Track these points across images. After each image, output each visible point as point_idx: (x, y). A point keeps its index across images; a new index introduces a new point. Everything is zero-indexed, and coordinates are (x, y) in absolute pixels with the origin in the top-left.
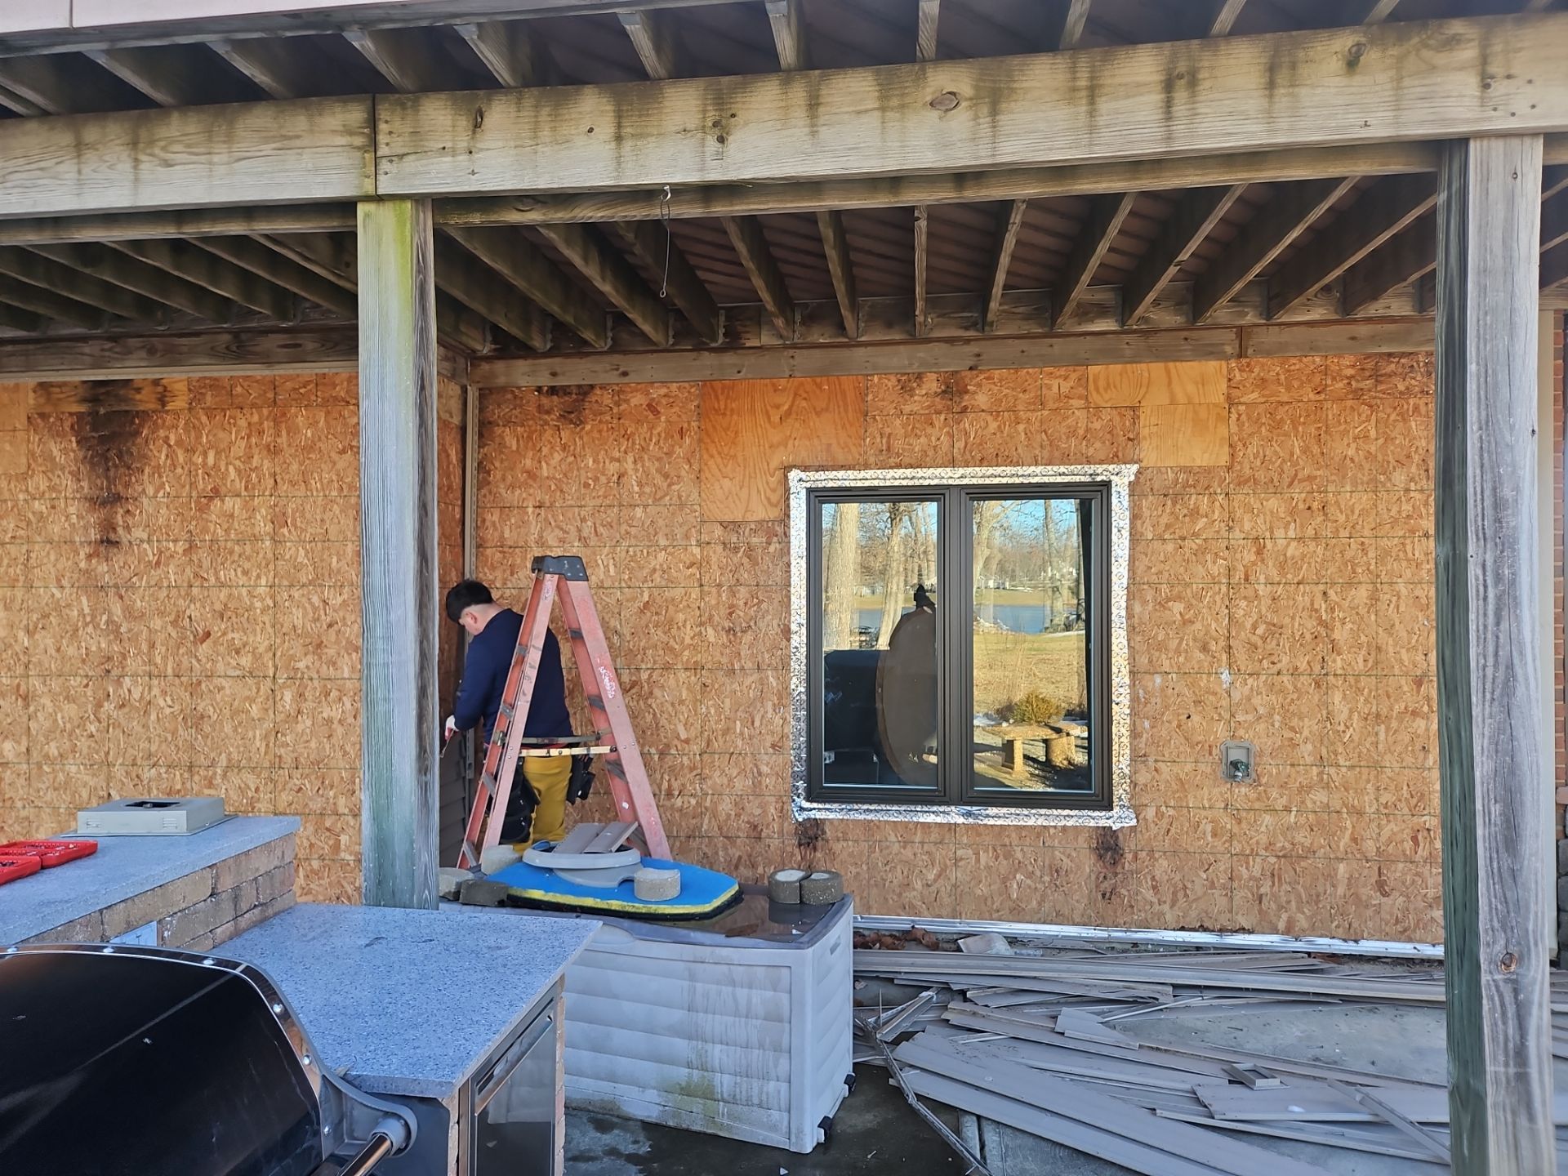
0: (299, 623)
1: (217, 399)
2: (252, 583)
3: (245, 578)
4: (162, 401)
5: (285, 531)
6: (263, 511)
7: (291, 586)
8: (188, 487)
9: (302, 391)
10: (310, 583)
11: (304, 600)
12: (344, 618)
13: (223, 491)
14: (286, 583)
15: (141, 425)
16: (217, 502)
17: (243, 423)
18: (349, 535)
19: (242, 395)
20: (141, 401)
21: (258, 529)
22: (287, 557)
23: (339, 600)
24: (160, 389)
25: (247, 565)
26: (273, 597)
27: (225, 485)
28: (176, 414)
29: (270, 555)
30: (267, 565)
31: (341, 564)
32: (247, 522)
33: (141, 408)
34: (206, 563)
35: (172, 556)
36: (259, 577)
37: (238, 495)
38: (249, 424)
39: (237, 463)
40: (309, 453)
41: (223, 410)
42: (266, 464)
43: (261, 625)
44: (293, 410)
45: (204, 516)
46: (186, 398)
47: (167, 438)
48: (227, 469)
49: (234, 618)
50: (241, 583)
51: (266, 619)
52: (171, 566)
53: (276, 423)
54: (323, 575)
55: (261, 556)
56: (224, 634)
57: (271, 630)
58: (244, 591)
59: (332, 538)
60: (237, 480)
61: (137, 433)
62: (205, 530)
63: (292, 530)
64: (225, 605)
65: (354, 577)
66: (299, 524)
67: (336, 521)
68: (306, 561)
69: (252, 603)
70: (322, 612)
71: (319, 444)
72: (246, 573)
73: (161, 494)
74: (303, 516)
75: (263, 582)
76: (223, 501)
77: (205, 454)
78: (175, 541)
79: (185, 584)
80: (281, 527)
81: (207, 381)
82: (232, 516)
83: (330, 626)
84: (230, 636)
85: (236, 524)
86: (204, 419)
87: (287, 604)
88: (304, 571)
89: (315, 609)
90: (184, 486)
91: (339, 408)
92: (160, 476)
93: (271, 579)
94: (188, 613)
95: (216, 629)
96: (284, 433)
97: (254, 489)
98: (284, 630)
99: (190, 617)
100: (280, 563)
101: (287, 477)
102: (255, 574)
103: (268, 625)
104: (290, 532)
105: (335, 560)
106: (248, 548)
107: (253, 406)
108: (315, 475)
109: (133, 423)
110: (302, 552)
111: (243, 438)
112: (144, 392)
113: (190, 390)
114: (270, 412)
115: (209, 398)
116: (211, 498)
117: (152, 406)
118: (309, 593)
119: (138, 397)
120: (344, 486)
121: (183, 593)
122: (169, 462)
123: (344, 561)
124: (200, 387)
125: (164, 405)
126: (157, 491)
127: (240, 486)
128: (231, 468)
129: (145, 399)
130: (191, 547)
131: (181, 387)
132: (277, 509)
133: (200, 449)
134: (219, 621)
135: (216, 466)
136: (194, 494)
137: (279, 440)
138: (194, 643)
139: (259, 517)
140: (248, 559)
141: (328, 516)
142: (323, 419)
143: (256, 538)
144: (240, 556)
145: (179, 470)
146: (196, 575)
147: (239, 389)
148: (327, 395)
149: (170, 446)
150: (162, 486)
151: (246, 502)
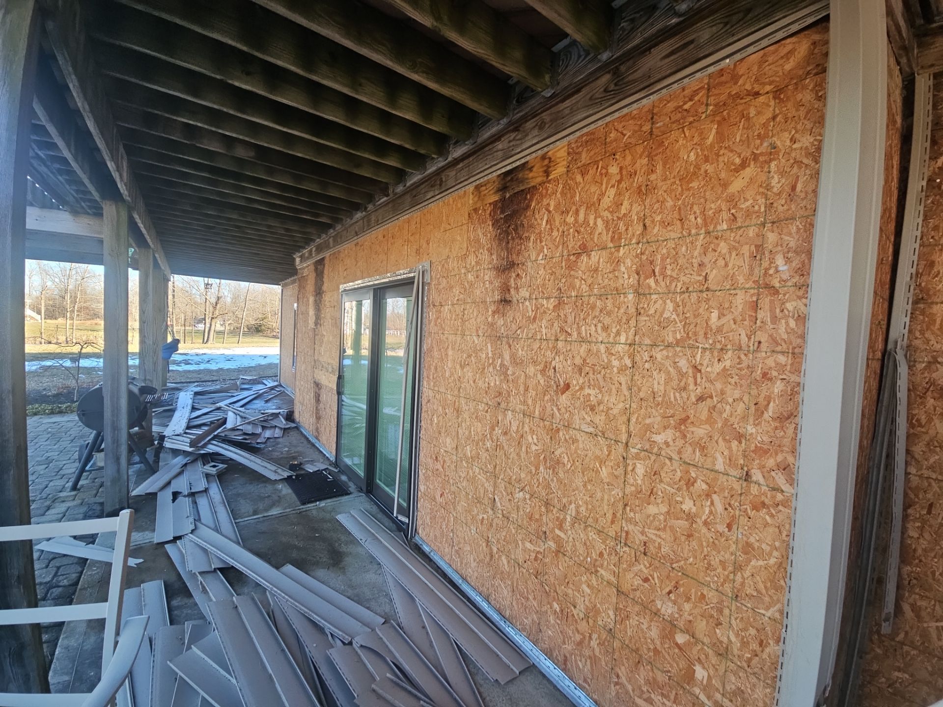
0: (659, 388)
1: (592, 153)
2: (611, 340)
3: (604, 334)
4: (547, 173)
5: (651, 282)
6: (628, 262)
7: (654, 345)
8: (561, 247)
9: (686, 107)
10: (678, 343)
11: (668, 363)
12: (723, 393)
13: (590, 245)
14: (647, 341)
15: (531, 200)
16: (584, 258)
17: (614, 170)
18: (741, 280)
19: (615, 140)
20: (532, 178)
21: (621, 281)
22: (652, 311)
23: (718, 367)
24: (546, 162)
25: (607, 321)
26: (632, 356)
27: (592, 239)
28: (557, 180)
29: (632, 310)
30: (628, 321)
31: (724, 320)
32: (611, 275)
33: (532, 184)
34: (570, 319)
35: (545, 312)
36: (618, 333)
37: (604, 248)
38: (621, 168)
39: (606, 214)
40: (689, 182)
41: (597, 162)
42: (636, 208)
43: (617, 385)
44: (674, 134)
45: (572, 273)
46: (565, 163)
47: (548, 204)
48: (595, 223)
49: (591, 374)
50: (600, 339)
51: (623, 380)
52: (544, 321)
53: (650, 157)
54: (695, 334)
55: (622, 311)
56: (582, 388)
57: (627, 393)
58: (602, 348)
59: (712, 287)
60: (605, 232)
61: (528, 206)
62: (572, 287)
63: (660, 279)
64: (584, 360)
65: (744, 339)
66: (669, 272)
67: (721, 262)
68: (674, 316)
69: (609, 361)
70: (691, 380)
71: (704, 167)
72: (605, 329)
73: (540, 257)
74: (675, 261)
75: (623, 339)
76: (589, 256)
77: (577, 212)
78: (548, 298)
79: (553, 338)
80: (647, 278)
81: (584, 138)
82: (596, 270)
83: (701, 399)
84: (587, 391)
85: (600, 278)
86: (579, 178)
87: (647, 366)
88: (671, 328)
89: (682, 375)
90: (557, 247)
91: (740, 108)
92: (541, 242)
93: (631, 337)
94: (553, 364)
95: (575, 382)
96: (659, 168)
97: (620, 238)
98: (642, 395)
99: (554, 368)
100: (643, 318)
101: (658, 218)
102: (614, 330)
103: (624, 387)
104: (657, 282)
105: (715, 315)
106: (609, 303)
107: (628, 147)
108: (695, 208)
109: (526, 198)
110: (670, 306)
111: (613, 186)
112: (534, 169)
113: (569, 154)
114: (645, 148)
115: (584, 155)
116: (579, 255)
117: (539, 180)
118: (675, 354)
119: (531, 175)
120: (739, 215)
121: (551, 346)
122: (548, 226)
123: (730, 317)
124: (578, 147)
125: (548, 176)
126: (538, 255)
127: (606, 238)
128: (599, 221)
129: (536, 175)
130: (559, 303)
131: (563, 153)
132: (644, 257)
133: (574, 208)
134: (577, 376)
135: (586, 222)
136: (565, 253)
137: (653, 177)
138: (556, 392)
139: (623, 269)
140: (609, 314)
141: (710, 256)
142: (714, 131)
143: (618, 292)
144: (601, 311)
145: (555, 233)
146: (562, 330)
147: (613, 135)
148: (723, 97)
149: (549, 212)
150: (542, 250)
151: (611, 253)
